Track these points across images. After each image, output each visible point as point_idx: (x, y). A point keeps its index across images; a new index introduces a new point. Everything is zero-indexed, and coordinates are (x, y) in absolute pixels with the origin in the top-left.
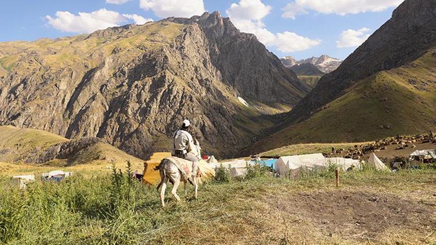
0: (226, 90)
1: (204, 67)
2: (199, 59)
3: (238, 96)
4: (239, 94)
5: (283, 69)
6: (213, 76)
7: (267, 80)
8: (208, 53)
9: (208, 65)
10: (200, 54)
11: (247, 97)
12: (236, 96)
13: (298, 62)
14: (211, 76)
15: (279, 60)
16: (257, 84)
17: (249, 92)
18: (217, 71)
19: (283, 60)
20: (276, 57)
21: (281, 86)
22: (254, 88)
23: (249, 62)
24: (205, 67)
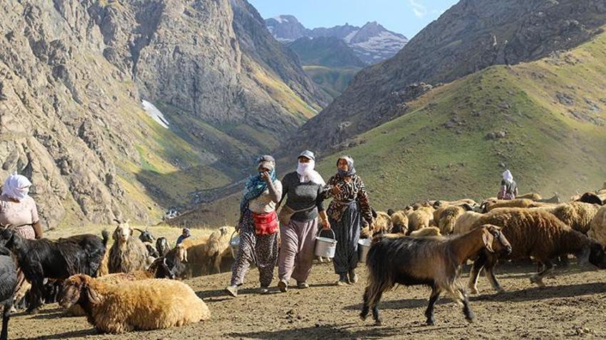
0: (110, 79)
1: (53, 10)
3: (142, 98)
4: (147, 94)
5: (268, 43)
6: (79, 39)
9: (67, 6)
11: (167, 103)
12: (137, 97)
13: (311, 33)
14: (74, 37)
15: (260, 19)
16: (197, 72)
17: (175, 92)
18: (90, 25)
19: (272, 22)
20: (254, 11)
21: (258, 84)
22: (189, 81)
23: (181, 13)
24: (58, 9)
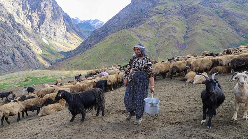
0: (33, 33)
2: (13, 9)
4: (43, 37)
5: (72, 24)
6: (24, 23)
7: (62, 29)
8: (21, 7)
9: (20, 15)
10: (14, 6)
11: (48, 39)
13: (82, 22)
14: (23, 23)
15: (70, 18)
16: (55, 31)
17: (50, 36)
18: (27, 20)
19: (73, 19)
20: (68, 16)
22: (53, 33)
23: (50, 16)
24: (18, 15)
